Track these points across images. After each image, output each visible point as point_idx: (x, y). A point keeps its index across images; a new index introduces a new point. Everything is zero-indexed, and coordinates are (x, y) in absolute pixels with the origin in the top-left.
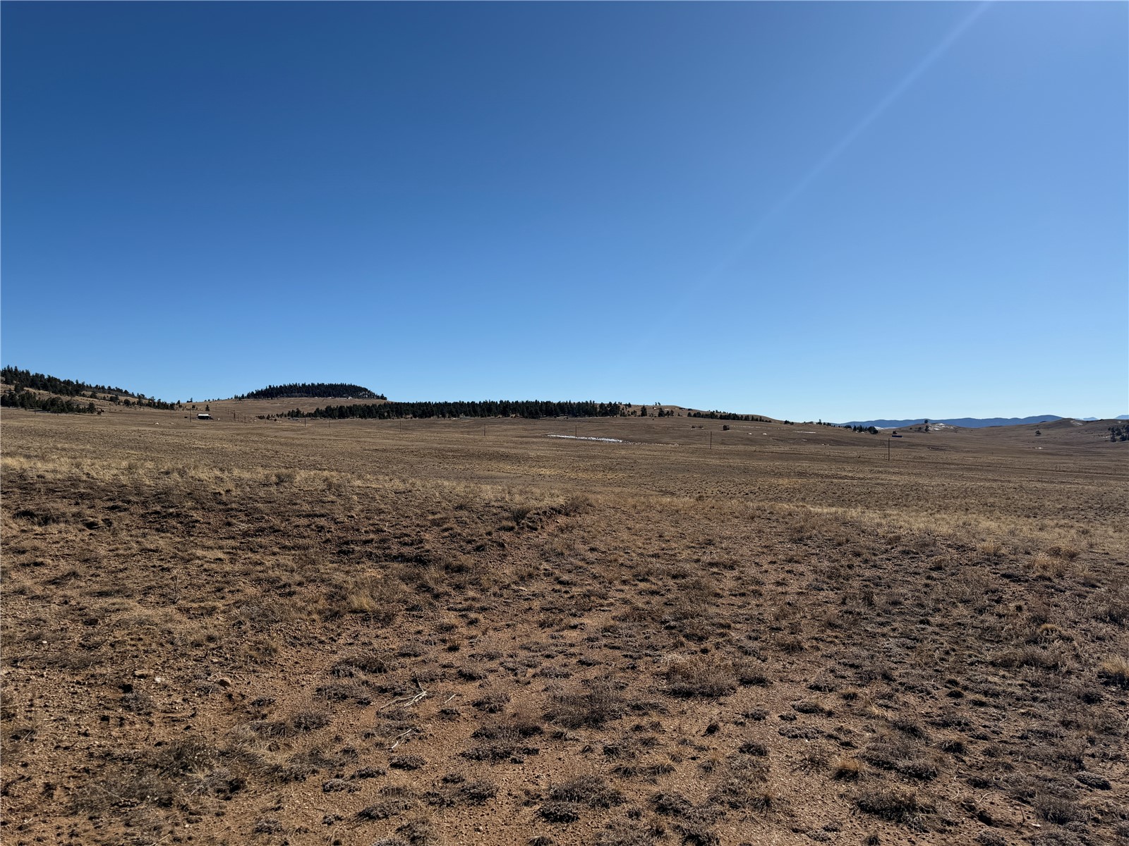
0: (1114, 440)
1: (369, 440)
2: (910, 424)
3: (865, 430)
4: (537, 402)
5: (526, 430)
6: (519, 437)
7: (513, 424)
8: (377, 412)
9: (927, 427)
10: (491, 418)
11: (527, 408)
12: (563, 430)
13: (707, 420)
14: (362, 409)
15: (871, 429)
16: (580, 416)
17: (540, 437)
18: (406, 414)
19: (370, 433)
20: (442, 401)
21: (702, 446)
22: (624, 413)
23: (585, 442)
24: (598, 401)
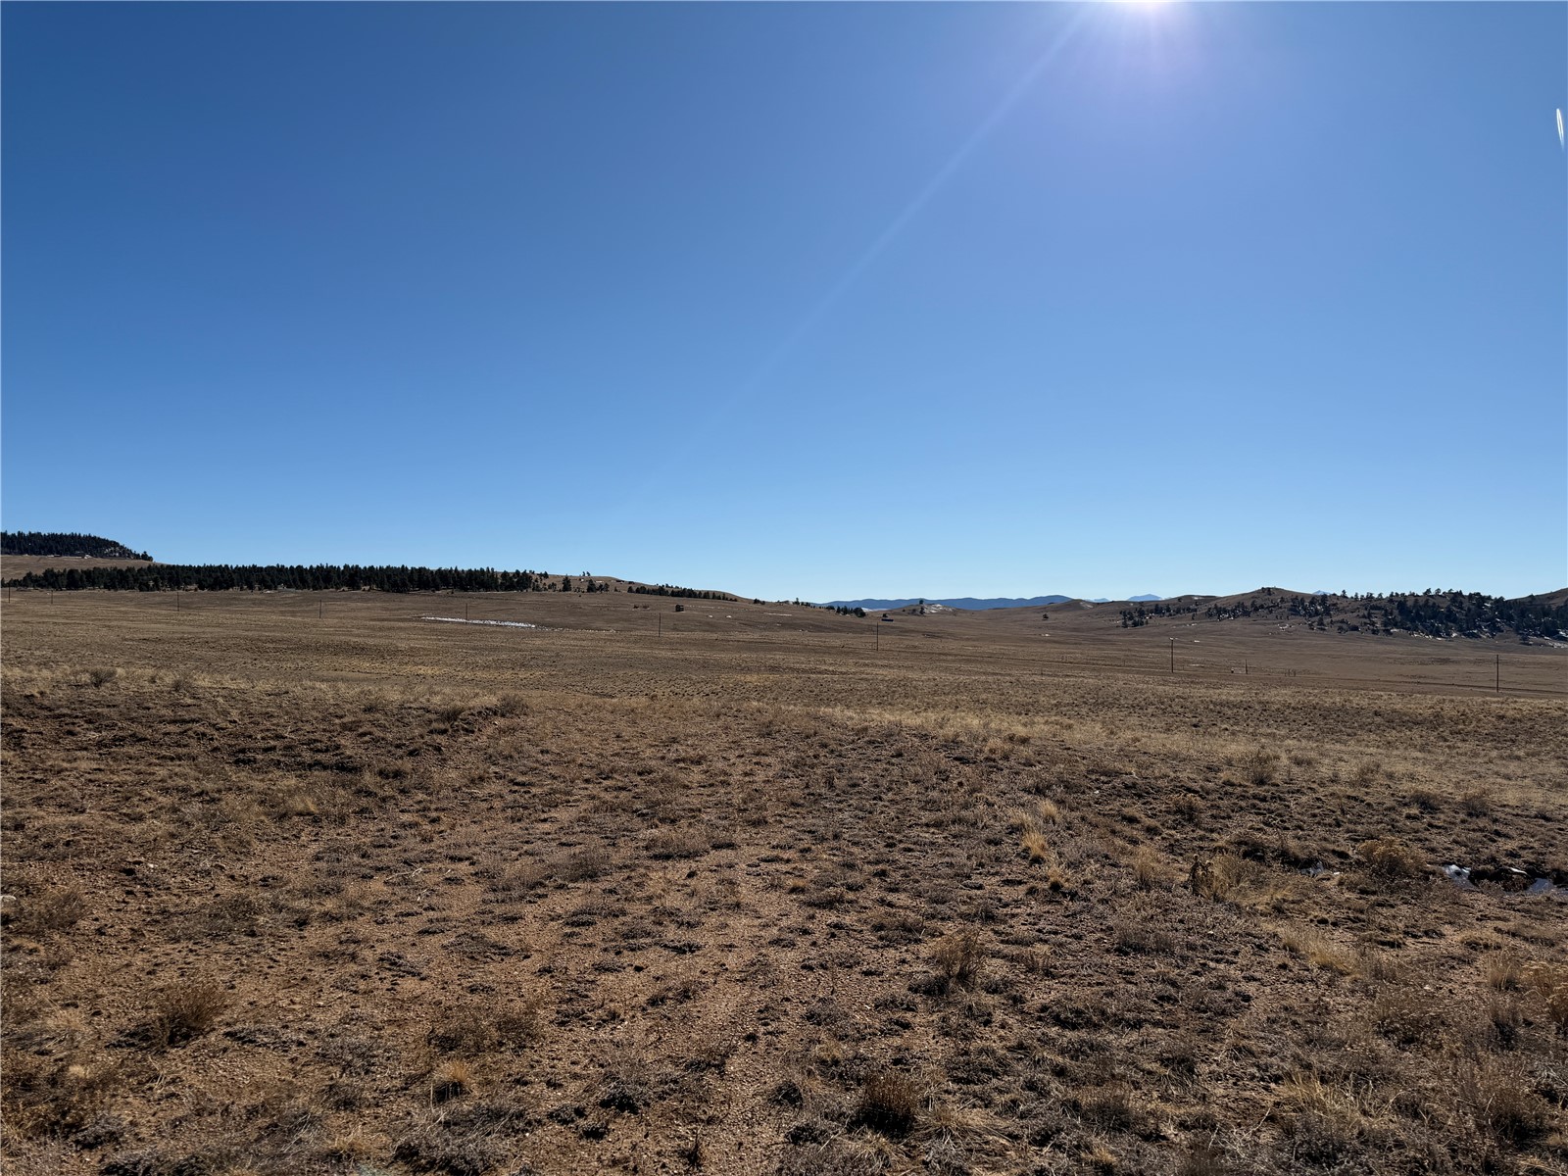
0: (1125, 626)
1: (125, 623)
2: (903, 605)
3: (851, 612)
4: (404, 569)
5: (387, 609)
6: (375, 620)
7: (367, 600)
8: (136, 580)
9: (922, 609)
10: (330, 592)
11: (389, 577)
12: (445, 610)
13: (654, 597)
14: (109, 574)
15: (855, 611)
16: (472, 590)
17: (410, 620)
18: (187, 584)
19: (126, 613)
20: (248, 564)
21: (648, 633)
22: (538, 587)
23: (481, 628)
24: (499, 569)
